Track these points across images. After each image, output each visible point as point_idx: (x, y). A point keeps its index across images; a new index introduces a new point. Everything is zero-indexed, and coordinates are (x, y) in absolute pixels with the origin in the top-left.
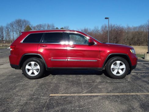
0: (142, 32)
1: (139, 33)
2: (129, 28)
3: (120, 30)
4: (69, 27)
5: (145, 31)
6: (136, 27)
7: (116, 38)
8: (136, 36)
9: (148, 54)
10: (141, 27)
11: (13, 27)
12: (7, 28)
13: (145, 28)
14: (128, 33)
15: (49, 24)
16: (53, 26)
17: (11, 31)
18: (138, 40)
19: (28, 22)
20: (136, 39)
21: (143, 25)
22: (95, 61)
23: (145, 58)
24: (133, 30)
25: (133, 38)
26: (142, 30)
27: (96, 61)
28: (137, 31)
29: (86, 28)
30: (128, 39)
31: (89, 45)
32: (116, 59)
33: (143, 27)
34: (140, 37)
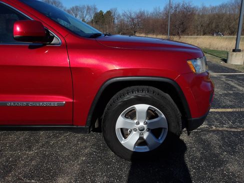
0: (223, 15)
1: (219, 17)
2: (204, 9)
4: (117, 9)
5: (228, 12)
6: (216, 8)
7: (182, 24)
8: (214, 21)
9: (235, 53)
10: (223, 7)
13: (228, 9)
14: (203, 16)
15: (90, 5)
16: (95, 9)
18: (217, 26)
19: (59, 3)
20: (214, 25)
21: (226, 4)
23: (229, 61)
24: (210, 12)
25: (209, 24)
26: (224, 12)
28: (217, 14)
29: (142, 10)
30: (202, 26)
32: (132, 97)
33: (225, 6)
34: (220, 22)
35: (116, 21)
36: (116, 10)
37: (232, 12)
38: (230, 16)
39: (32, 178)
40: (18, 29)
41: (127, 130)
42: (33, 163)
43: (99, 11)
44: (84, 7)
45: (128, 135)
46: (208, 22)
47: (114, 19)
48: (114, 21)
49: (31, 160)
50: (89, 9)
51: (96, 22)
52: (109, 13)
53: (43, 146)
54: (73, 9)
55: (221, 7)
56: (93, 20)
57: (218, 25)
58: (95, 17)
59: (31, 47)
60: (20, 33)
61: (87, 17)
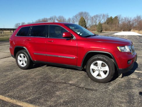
11: (77, 18)
12: (73, 19)
16: (108, 16)
17: (75, 22)
29: (139, 15)
32: (96, 58)
35: (120, 22)
36: (121, 16)
39: (63, 80)
40: (64, 34)
41: (94, 70)
42: (64, 77)
43: (110, 17)
44: (101, 15)
45: (95, 72)
47: (119, 21)
48: (119, 22)
49: (63, 76)
50: (104, 16)
51: (108, 23)
52: (116, 18)
53: (67, 73)
54: (95, 16)
56: (105, 22)
58: (107, 21)
59: (67, 40)
60: (64, 36)
61: (103, 20)
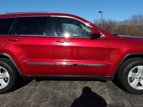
0: (126, 26)
1: (124, 27)
3: (111, 23)
7: (107, 30)
8: (122, 29)
10: (126, 21)
13: (129, 23)
21: (128, 20)
22: (101, 65)
24: (119, 24)
25: (119, 31)
26: (127, 24)
27: (104, 65)
30: (115, 31)
31: (91, 39)
33: (127, 21)
34: (125, 30)
37: (131, 24)
38: (130, 26)
46: (118, 29)
55: (125, 21)
57: (124, 31)
